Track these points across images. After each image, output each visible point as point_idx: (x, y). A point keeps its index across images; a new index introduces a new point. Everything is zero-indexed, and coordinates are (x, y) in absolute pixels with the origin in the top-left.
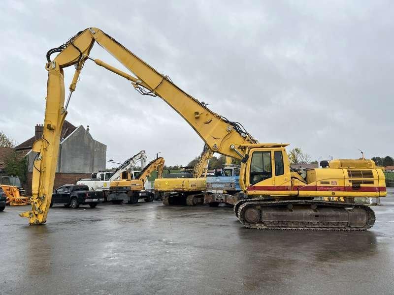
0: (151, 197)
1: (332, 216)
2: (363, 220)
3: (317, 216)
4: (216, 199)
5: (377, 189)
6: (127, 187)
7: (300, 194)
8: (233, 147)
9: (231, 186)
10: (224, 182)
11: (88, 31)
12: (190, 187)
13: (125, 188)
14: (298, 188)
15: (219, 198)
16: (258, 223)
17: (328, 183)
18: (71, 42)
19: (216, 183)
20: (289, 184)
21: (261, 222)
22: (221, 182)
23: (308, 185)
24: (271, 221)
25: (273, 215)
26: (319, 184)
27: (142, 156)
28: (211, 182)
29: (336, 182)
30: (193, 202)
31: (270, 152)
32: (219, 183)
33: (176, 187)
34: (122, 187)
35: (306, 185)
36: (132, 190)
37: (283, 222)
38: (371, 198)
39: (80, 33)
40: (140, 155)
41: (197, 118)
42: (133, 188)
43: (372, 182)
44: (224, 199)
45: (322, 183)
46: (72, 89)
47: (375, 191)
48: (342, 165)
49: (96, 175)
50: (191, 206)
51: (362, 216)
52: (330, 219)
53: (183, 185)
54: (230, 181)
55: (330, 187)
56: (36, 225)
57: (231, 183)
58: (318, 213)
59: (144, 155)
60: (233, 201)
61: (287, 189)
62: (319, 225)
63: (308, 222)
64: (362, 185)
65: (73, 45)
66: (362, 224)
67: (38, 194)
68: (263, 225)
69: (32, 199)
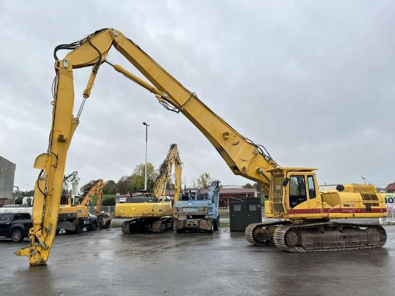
0: (94, 225)
1: (356, 236)
2: (377, 239)
3: (345, 237)
4: (188, 225)
5: (382, 211)
6: (72, 214)
7: (329, 216)
8: (261, 170)
9: (205, 211)
10: (197, 206)
11: (107, 31)
12: (158, 212)
13: (70, 216)
14: (326, 211)
15: (192, 224)
16: (296, 246)
17: (349, 206)
18: (88, 40)
19: (187, 207)
20: (320, 207)
21: (298, 245)
22: (194, 206)
23: (334, 207)
24: (309, 243)
25: (311, 238)
26: (342, 207)
27: (74, 178)
28: (181, 206)
29: (354, 205)
30: (160, 228)
31: (304, 176)
32: (191, 207)
33: (145, 213)
34: (66, 215)
35: (332, 208)
36: (77, 217)
37: (318, 245)
38: (380, 219)
39: (97, 32)
40: (72, 177)
41: (225, 139)
42: (79, 215)
43: (377, 205)
44: (197, 224)
45: (345, 205)
46: (86, 95)
47: (381, 212)
48: (356, 189)
49: (21, 200)
50: (157, 233)
51: (376, 235)
52: (355, 239)
53: (153, 210)
54: (204, 205)
55: (351, 209)
56: (39, 265)
57: (205, 207)
58: (345, 234)
59: (77, 177)
60: (207, 226)
61: (319, 212)
62: (346, 245)
63: (339, 243)
64: (372, 207)
65: (91, 44)
66: (376, 242)
67: (42, 225)
68: (301, 248)
69: (32, 231)
